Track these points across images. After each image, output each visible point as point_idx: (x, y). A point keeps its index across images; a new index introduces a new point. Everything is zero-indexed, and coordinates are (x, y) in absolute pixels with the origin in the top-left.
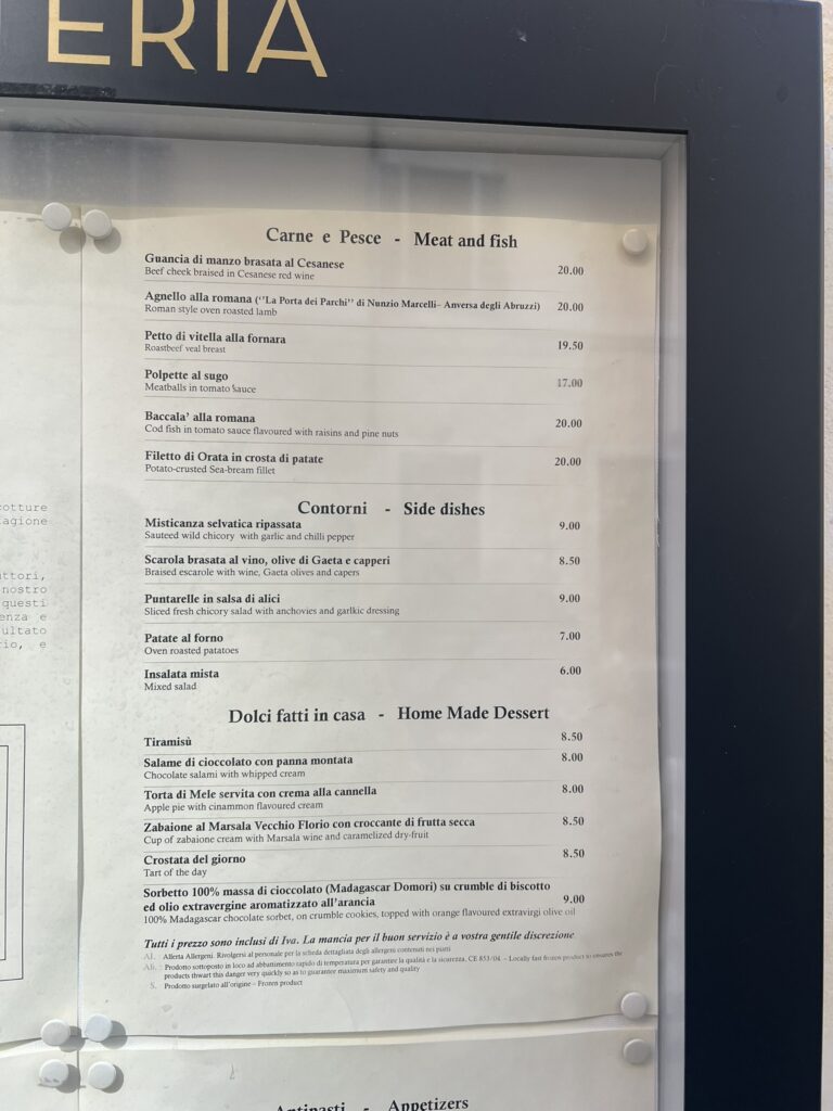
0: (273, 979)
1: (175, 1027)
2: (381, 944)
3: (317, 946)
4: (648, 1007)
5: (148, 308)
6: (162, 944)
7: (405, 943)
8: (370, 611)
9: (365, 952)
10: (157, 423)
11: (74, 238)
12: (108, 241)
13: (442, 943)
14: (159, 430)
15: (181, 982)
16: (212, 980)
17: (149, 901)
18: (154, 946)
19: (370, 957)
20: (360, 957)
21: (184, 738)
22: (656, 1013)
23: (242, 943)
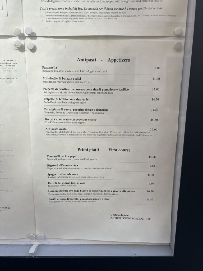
0: (76, 20)
1: (49, 33)
2: (106, 11)
3: (88, 11)
4: (182, 33)
6: (45, 9)
7: (113, 11)
9: (102, 13)
13: (124, 11)
15: (50, 20)
16: (59, 20)
18: (42, 9)
19: (103, 14)
20: (100, 15)
22: (185, 35)
23: (67, 9)
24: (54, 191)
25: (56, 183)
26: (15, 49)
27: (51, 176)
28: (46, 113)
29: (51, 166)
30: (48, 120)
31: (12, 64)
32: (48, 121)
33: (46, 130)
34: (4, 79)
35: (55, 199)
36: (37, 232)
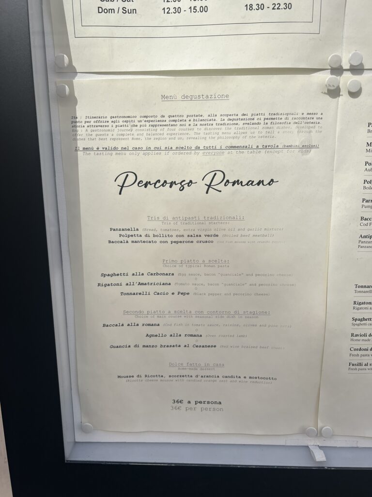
24: (360, 349)
25: (365, 335)
26: (322, 92)
27: (358, 322)
28: (364, 207)
29: (360, 304)
30: (366, 219)
31: (315, 120)
32: (366, 222)
33: (361, 239)
34: (296, 147)
35: (360, 364)
36: (320, 425)
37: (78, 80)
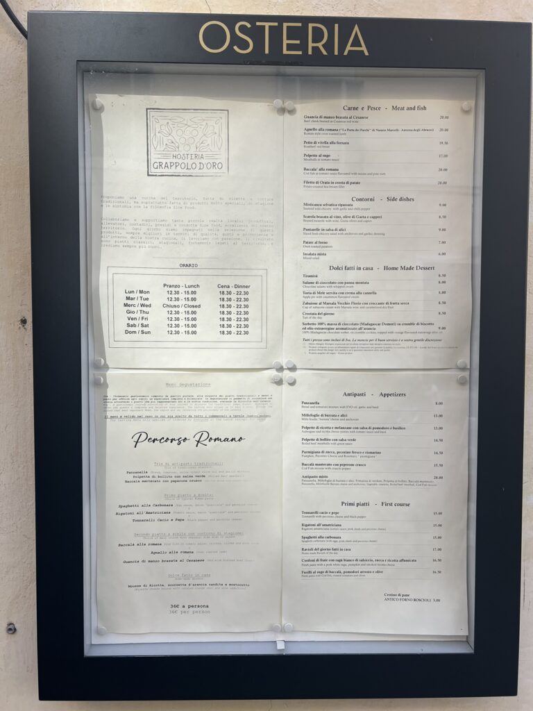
0: (343, 352)
1: (312, 365)
2: (378, 342)
3: (357, 342)
4: (466, 365)
5: (305, 133)
6: (309, 340)
7: (386, 342)
8: (375, 234)
9: (372, 344)
10: (308, 172)
11: (282, 111)
12: (292, 112)
13: (398, 342)
14: (308, 174)
15: (314, 352)
16: (324, 351)
17: (304, 326)
18: (306, 340)
19: (374, 346)
20: (371, 346)
21: (315, 274)
22: (469, 367)
23: (333, 340)
24: (309, 561)
25: (312, 549)
26: (271, 382)
27: (306, 540)
28: (303, 456)
29: (306, 526)
30: (306, 465)
31: (267, 400)
32: (305, 467)
33: (303, 478)
34: (257, 417)
35: (310, 572)
36: (284, 622)
37: (109, 373)
